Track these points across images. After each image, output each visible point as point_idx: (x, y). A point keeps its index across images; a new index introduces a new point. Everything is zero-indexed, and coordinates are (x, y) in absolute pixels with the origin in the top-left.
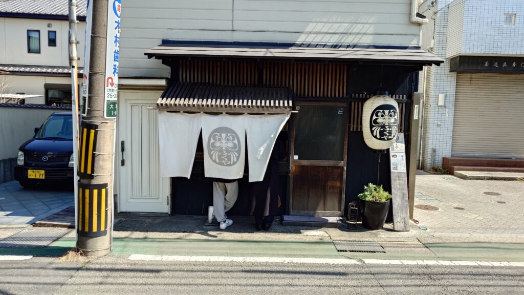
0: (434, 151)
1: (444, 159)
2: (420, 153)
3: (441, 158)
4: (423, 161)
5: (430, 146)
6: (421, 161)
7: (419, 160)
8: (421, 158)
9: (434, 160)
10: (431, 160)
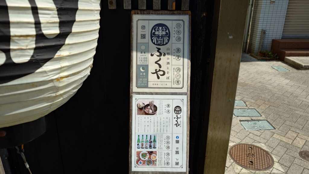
0: (264, 32)
1: (273, 41)
2: (248, 35)
3: (271, 40)
4: (251, 44)
5: (260, 27)
6: (248, 44)
7: (247, 42)
8: (248, 41)
9: (263, 43)
10: (260, 43)
